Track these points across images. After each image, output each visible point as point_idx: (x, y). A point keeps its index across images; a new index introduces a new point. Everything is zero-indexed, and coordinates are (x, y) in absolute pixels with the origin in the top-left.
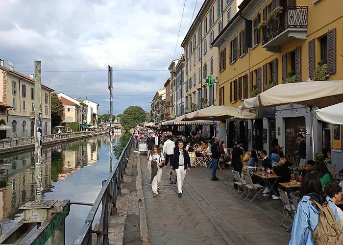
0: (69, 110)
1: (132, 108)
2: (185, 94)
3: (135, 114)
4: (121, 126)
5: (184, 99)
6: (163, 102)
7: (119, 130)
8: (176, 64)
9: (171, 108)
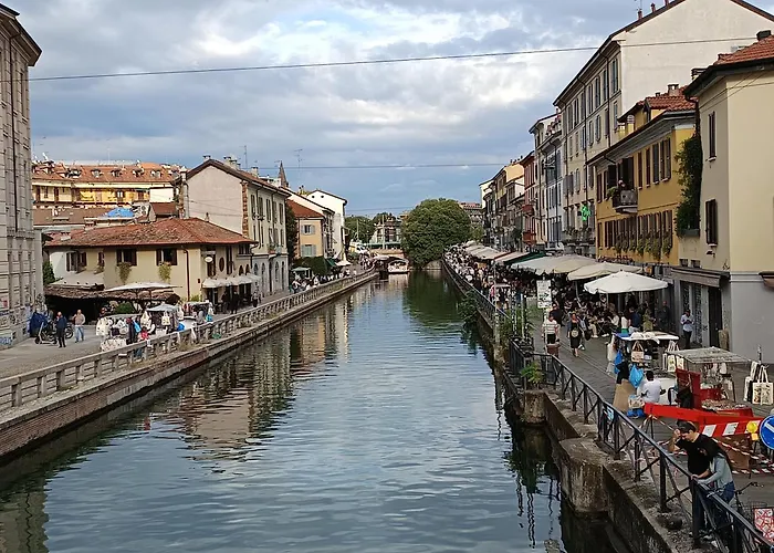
0: (307, 229)
1: (430, 204)
2: (563, 203)
3: (441, 222)
4: (401, 256)
5: (562, 211)
6: (518, 202)
7: (402, 269)
8: (546, 127)
9: (537, 222)
